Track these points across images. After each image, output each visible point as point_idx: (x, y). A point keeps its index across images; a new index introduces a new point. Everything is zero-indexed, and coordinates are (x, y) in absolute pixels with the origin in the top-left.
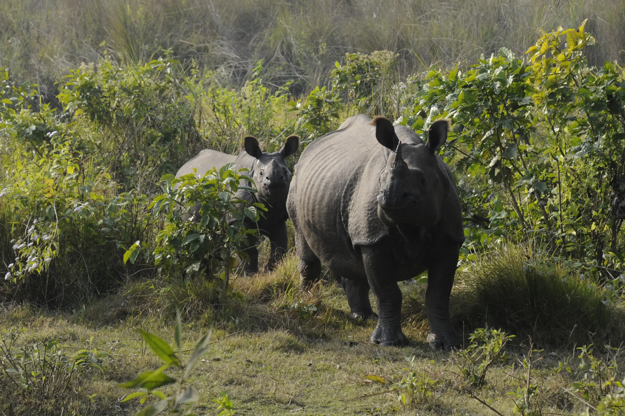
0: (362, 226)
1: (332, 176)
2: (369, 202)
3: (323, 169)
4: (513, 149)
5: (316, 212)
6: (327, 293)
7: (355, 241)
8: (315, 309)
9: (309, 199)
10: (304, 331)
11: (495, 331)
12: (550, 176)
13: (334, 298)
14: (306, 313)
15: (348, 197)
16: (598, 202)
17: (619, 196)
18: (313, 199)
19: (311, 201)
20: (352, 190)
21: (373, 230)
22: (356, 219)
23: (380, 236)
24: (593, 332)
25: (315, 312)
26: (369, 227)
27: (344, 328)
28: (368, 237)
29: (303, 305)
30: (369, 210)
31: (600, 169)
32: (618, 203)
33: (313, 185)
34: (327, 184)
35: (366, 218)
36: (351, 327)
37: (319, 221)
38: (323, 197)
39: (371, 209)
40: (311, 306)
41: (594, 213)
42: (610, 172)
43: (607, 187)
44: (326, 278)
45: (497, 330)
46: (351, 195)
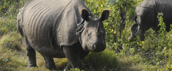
0: (65, 39)
1: (46, 16)
2: (69, 30)
3: (41, 13)
4: (84, 2)
5: (39, 30)
6: (13, 54)
7: (61, 44)
8: (8, 60)
9: (35, 24)
10: (2, 69)
11: (76, 69)
12: (98, 12)
13: (15, 56)
14: (4, 62)
15: (57, 26)
16: (115, 22)
17: (123, 20)
18: (37, 25)
19: (36, 25)
20: (58, 23)
21: (70, 41)
22: (62, 35)
23: (73, 43)
24: (112, 69)
25: (7, 62)
26: (69, 39)
27: (19, 68)
28: (68, 43)
29: (3, 58)
30: (69, 33)
31: (116, 9)
32: (122, 23)
33: (37, 19)
34: (44, 19)
35: (68, 36)
36: (22, 67)
37: (39, 33)
38: (42, 24)
39: (70, 32)
40: (6, 59)
41: (113, 26)
42: (120, 11)
43: (118, 16)
44: (12, 49)
45: (77, 68)
46: (58, 25)
